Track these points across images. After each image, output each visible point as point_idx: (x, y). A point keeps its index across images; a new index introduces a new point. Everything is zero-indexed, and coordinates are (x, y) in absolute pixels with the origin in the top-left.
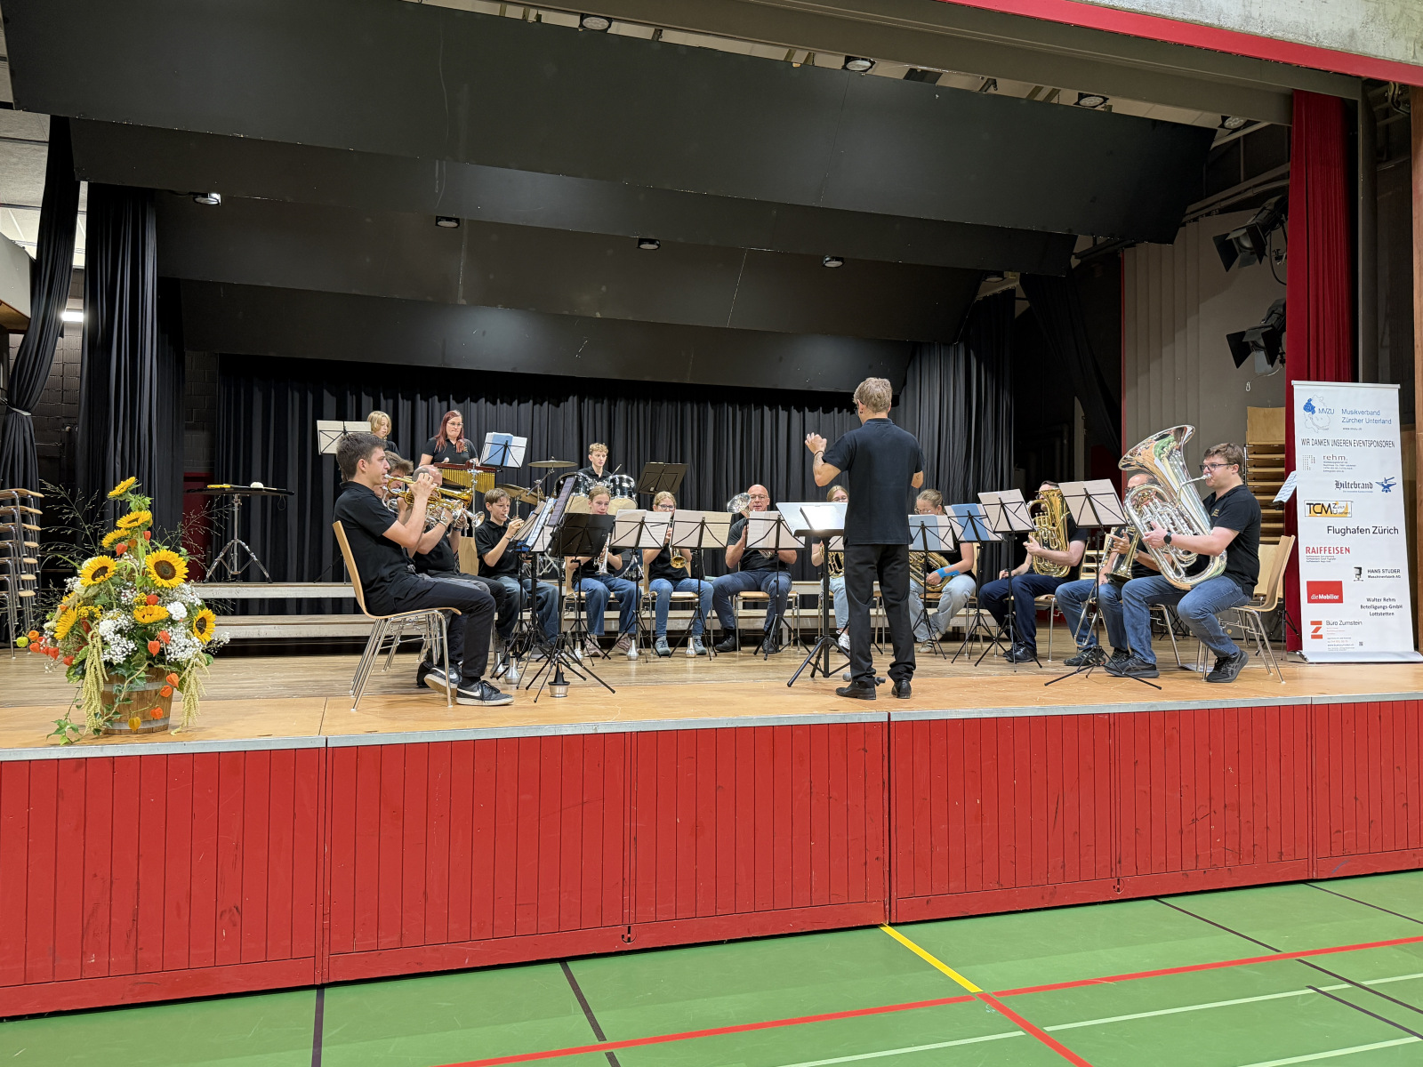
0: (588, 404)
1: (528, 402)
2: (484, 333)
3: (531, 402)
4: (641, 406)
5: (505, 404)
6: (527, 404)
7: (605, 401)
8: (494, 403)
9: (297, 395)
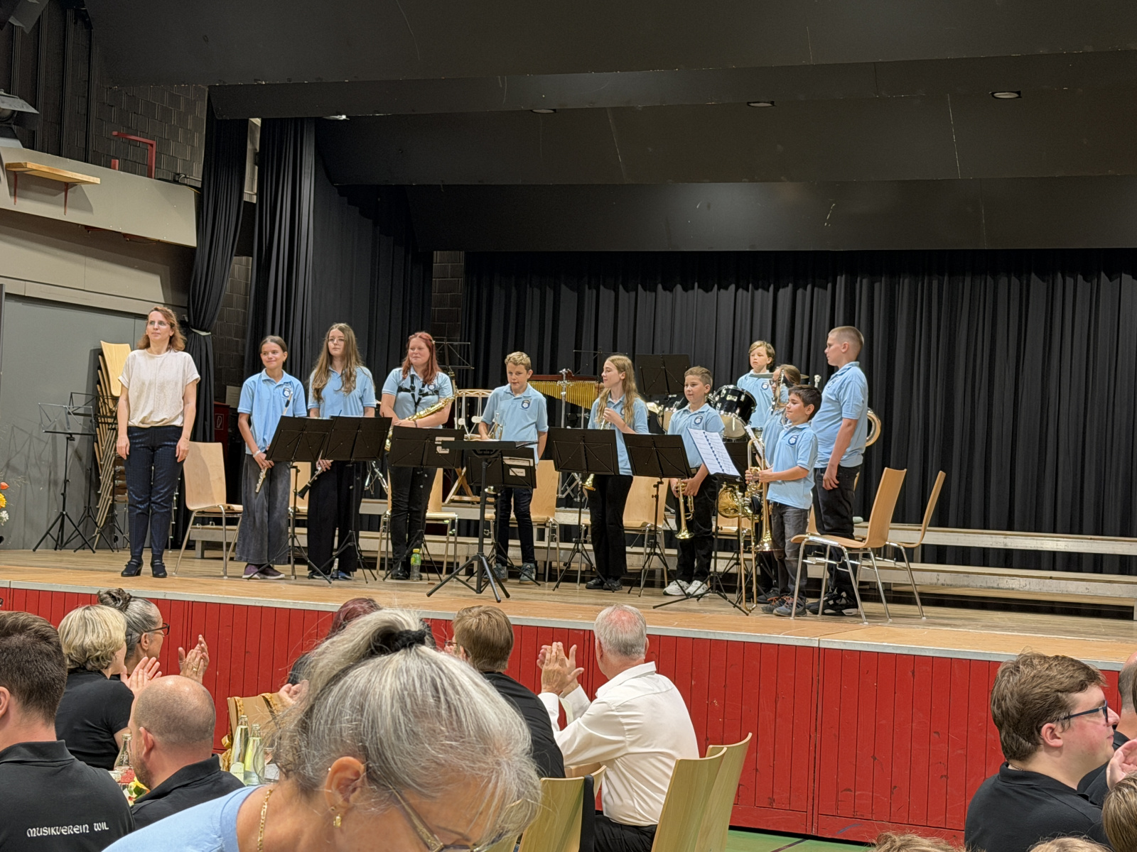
0: (863, 285)
1: (788, 286)
2: (709, 207)
3: (790, 285)
4: (935, 283)
5: (760, 290)
6: (787, 288)
7: (883, 279)
8: (747, 290)
9: (537, 292)
